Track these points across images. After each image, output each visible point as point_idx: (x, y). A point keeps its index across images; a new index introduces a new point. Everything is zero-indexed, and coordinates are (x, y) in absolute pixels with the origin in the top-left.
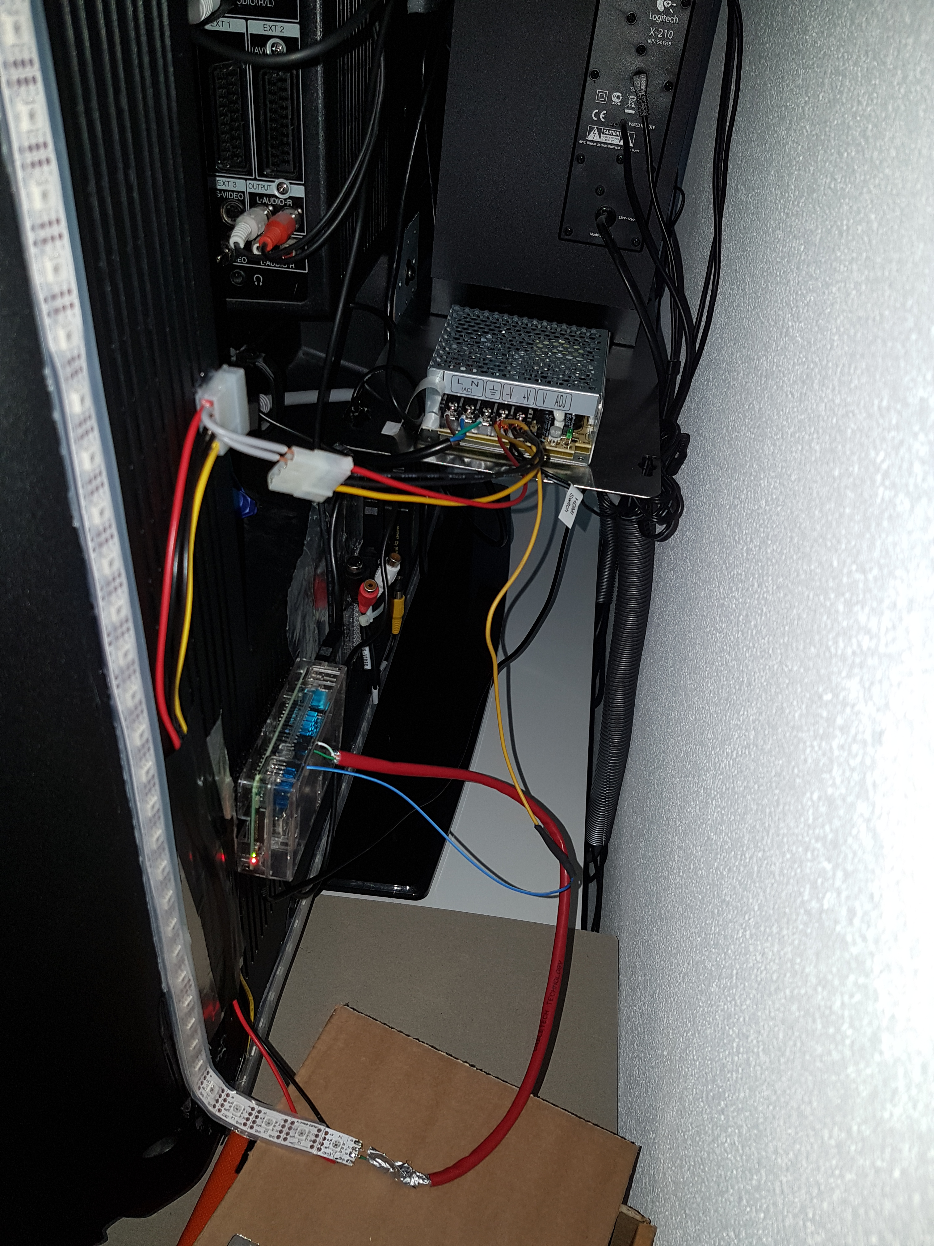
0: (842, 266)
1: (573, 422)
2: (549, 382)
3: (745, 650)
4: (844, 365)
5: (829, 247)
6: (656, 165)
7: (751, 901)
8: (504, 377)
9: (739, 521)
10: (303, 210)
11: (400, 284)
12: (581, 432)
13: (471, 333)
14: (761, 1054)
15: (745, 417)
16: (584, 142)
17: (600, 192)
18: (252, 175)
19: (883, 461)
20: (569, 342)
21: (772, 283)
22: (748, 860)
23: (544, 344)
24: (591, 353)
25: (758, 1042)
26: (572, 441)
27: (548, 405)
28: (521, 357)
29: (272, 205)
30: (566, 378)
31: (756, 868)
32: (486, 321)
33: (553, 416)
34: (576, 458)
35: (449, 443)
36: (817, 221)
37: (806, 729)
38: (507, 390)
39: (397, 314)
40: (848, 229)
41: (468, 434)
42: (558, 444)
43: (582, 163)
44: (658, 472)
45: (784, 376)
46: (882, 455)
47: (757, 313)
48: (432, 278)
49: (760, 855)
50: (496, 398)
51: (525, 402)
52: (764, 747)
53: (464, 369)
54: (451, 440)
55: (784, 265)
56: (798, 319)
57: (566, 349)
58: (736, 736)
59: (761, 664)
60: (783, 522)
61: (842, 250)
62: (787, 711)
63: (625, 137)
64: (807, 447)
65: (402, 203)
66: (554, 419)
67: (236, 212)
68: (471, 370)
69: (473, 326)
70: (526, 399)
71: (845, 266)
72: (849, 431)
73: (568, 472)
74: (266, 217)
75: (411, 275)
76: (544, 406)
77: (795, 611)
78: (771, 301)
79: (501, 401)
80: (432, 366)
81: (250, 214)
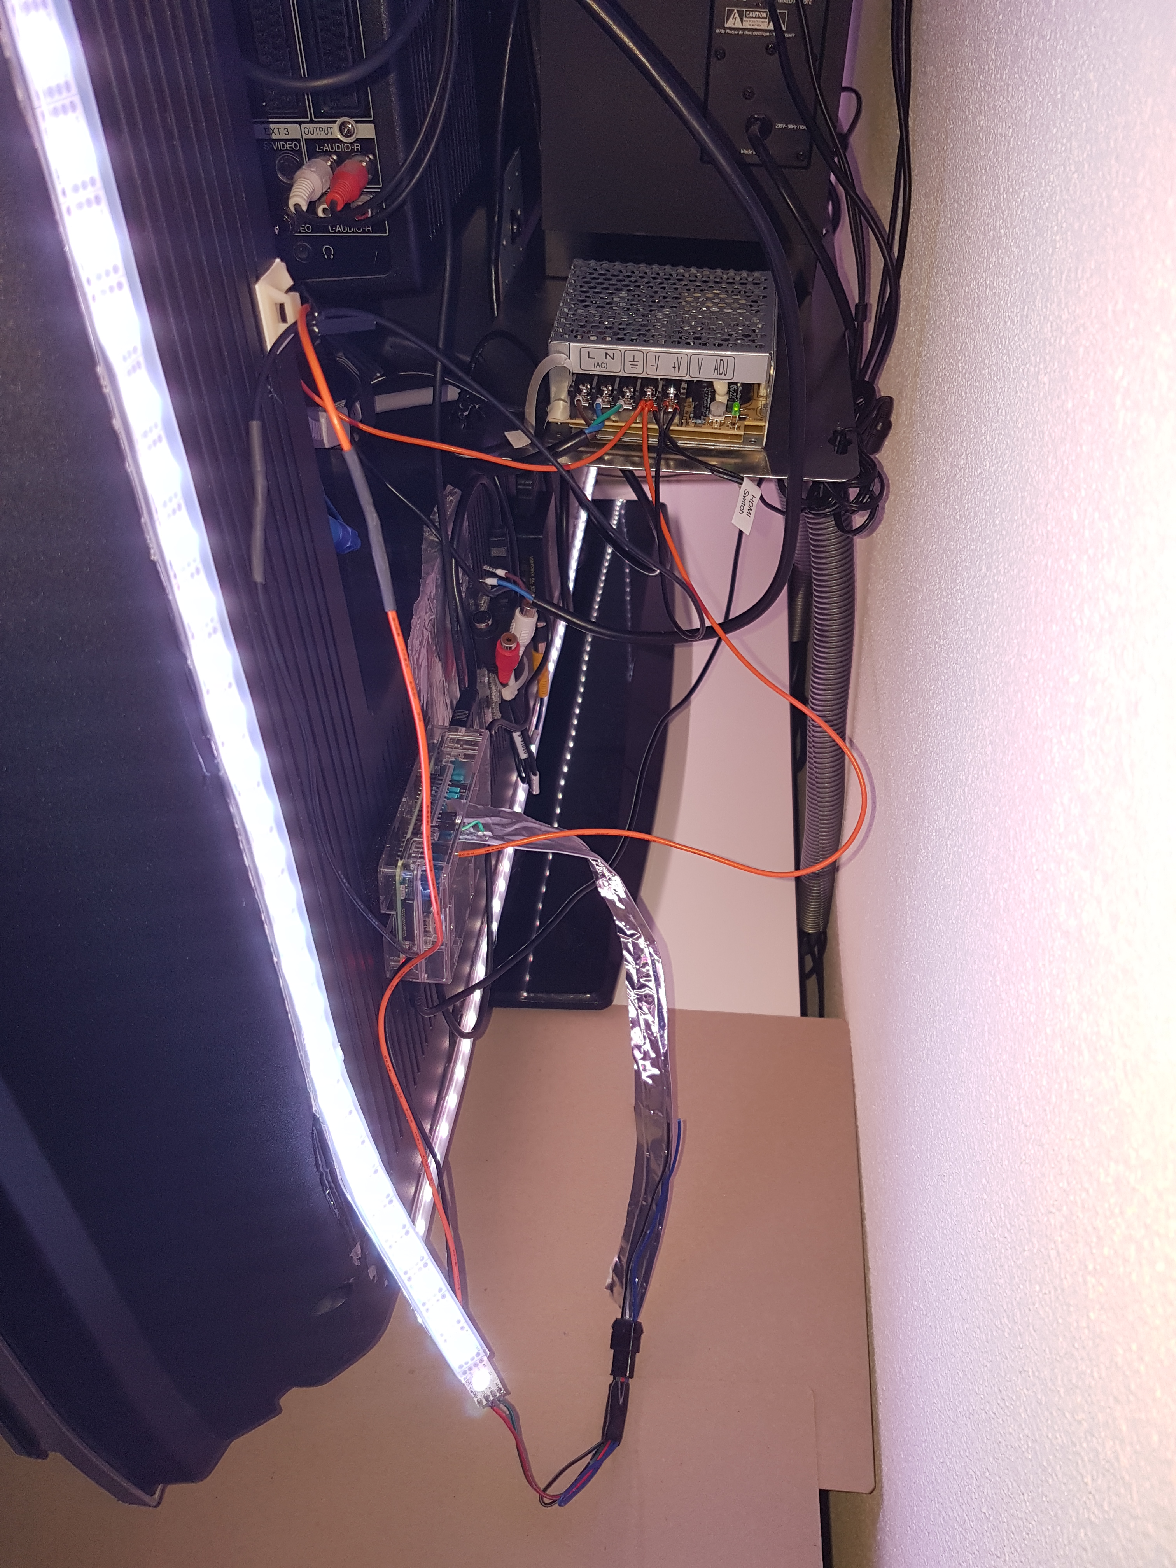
0: (1059, 146)
1: (739, 394)
2: (705, 344)
3: (975, 651)
4: (1069, 270)
5: (1042, 124)
6: (817, 51)
7: (999, 941)
8: (646, 343)
9: (959, 495)
10: (375, 156)
11: (504, 243)
12: (751, 407)
13: (600, 293)
14: (1023, 1110)
15: (958, 361)
16: (723, 31)
17: (748, 95)
18: (308, 118)
19: (1122, 378)
20: (727, 291)
21: (977, 185)
22: (992, 897)
23: (694, 297)
24: (756, 302)
25: (1019, 1099)
26: (740, 419)
27: (706, 374)
28: (666, 316)
29: (335, 153)
30: (727, 337)
31: (1002, 903)
32: (618, 276)
33: (713, 387)
34: (746, 440)
35: (584, 436)
36: (1025, 94)
37: (1051, 725)
38: (651, 361)
39: (503, 281)
40: (1063, 97)
41: (607, 423)
42: (722, 424)
43: (722, 58)
44: (853, 449)
45: (1000, 299)
46: (1120, 370)
47: (962, 227)
48: (543, 232)
49: (1006, 886)
50: (638, 372)
51: (676, 374)
52: (1004, 760)
53: (595, 338)
54: (587, 432)
55: (990, 159)
56: (1011, 224)
57: (722, 300)
58: (971, 757)
59: (996, 663)
60: (1012, 481)
61: (1058, 125)
62: (1029, 709)
63: (774, 18)
64: (1034, 382)
65: (499, 137)
66: (714, 392)
67: (293, 167)
68: (604, 339)
69: (602, 284)
70: (677, 369)
71: (1062, 145)
72: (1081, 350)
73: (737, 461)
74: (330, 169)
75: (518, 229)
76: (700, 376)
77: (1032, 588)
78: (977, 208)
79: (645, 375)
80: (554, 339)
81: (309, 167)
